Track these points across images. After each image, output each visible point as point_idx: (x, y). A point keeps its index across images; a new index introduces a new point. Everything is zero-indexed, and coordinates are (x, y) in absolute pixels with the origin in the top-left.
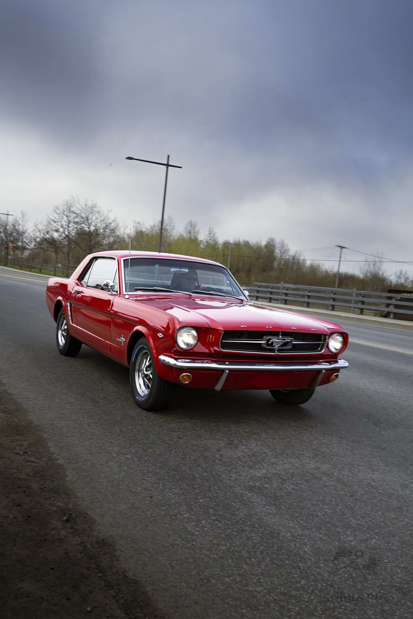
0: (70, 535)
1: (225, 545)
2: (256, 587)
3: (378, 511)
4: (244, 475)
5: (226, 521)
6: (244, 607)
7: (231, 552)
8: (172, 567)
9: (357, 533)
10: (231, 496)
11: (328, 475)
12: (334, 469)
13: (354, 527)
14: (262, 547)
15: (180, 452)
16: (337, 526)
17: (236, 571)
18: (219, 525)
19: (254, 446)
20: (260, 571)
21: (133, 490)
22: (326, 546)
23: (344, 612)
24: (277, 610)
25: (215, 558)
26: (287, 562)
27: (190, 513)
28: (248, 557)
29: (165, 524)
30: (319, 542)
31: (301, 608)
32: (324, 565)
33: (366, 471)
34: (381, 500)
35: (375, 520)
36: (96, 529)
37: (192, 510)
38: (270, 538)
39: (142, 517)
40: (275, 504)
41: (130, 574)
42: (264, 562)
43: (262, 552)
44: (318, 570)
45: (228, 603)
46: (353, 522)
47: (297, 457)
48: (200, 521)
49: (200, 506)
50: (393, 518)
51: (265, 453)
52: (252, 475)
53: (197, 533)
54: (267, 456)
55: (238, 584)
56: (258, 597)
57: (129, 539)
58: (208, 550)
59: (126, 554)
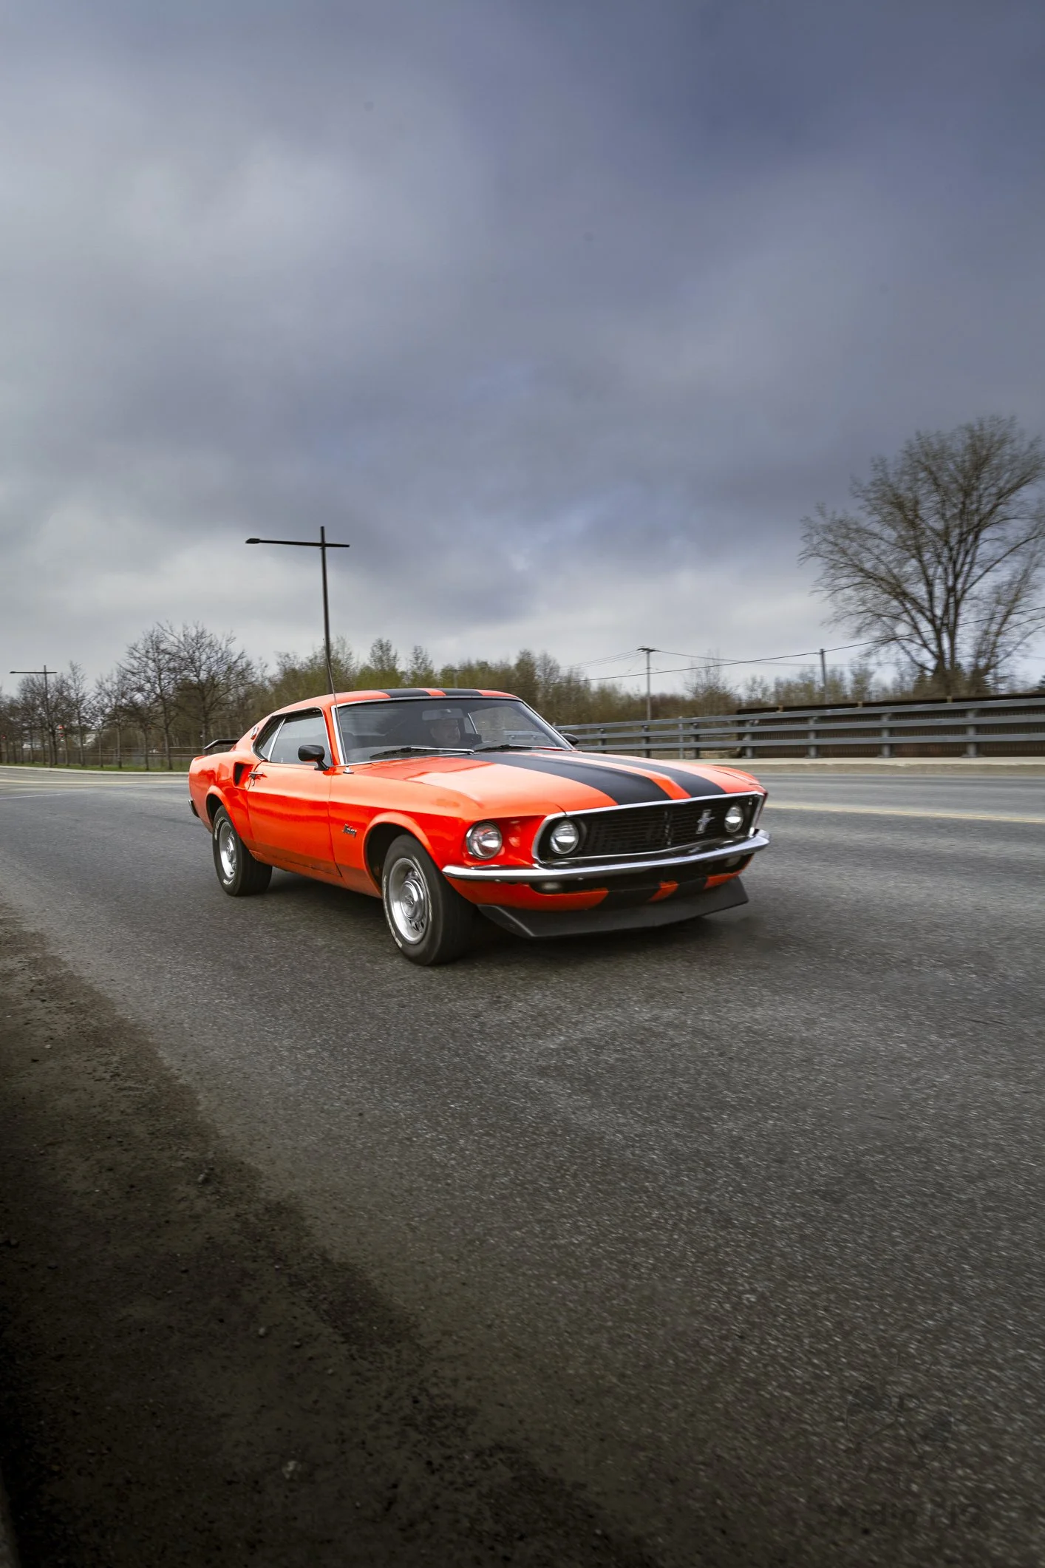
0: (215, 1206)
1: (506, 1174)
2: (572, 1237)
3: (771, 1071)
4: (528, 1050)
5: (503, 1133)
6: (553, 1276)
7: (518, 1185)
8: (413, 1229)
9: (740, 1115)
10: (508, 1089)
11: (677, 1026)
12: (685, 1014)
13: (732, 1106)
14: (575, 1167)
15: (406, 1030)
16: (703, 1109)
17: (532, 1215)
18: (492, 1142)
19: (539, 999)
20: (576, 1209)
21: (326, 1107)
22: (689, 1144)
23: (736, 1251)
24: (615, 1271)
25: (490, 1200)
26: (623, 1184)
27: (436, 1130)
28: (551, 1189)
29: (391, 1156)
30: (675, 1142)
31: (656, 1259)
32: (688, 1177)
33: (742, 1009)
34: (774, 1052)
35: (766, 1086)
36: (263, 1186)
37: (439, 1124)
38: (586, 1149)
39: (348, 1152)
40: (588, 1091)
41: (335, 1256)
42: (581, 1191)
43: (575, 1176)
44: (679, 1189)
45: (524, 1274)
46: (730, 1097)
47: (618, 1006)
48: (455, 1141)
49: (452, 1116)
50: (799, 1079)
51: (559, 1008)
52: (542, 1048)
53: (453, 1162)
54: (564, 1012)
55: (537, 1237)
56: (578, 1253)
57: (327, 1195)
58: (477, 1188)
59: (323, 1222)
